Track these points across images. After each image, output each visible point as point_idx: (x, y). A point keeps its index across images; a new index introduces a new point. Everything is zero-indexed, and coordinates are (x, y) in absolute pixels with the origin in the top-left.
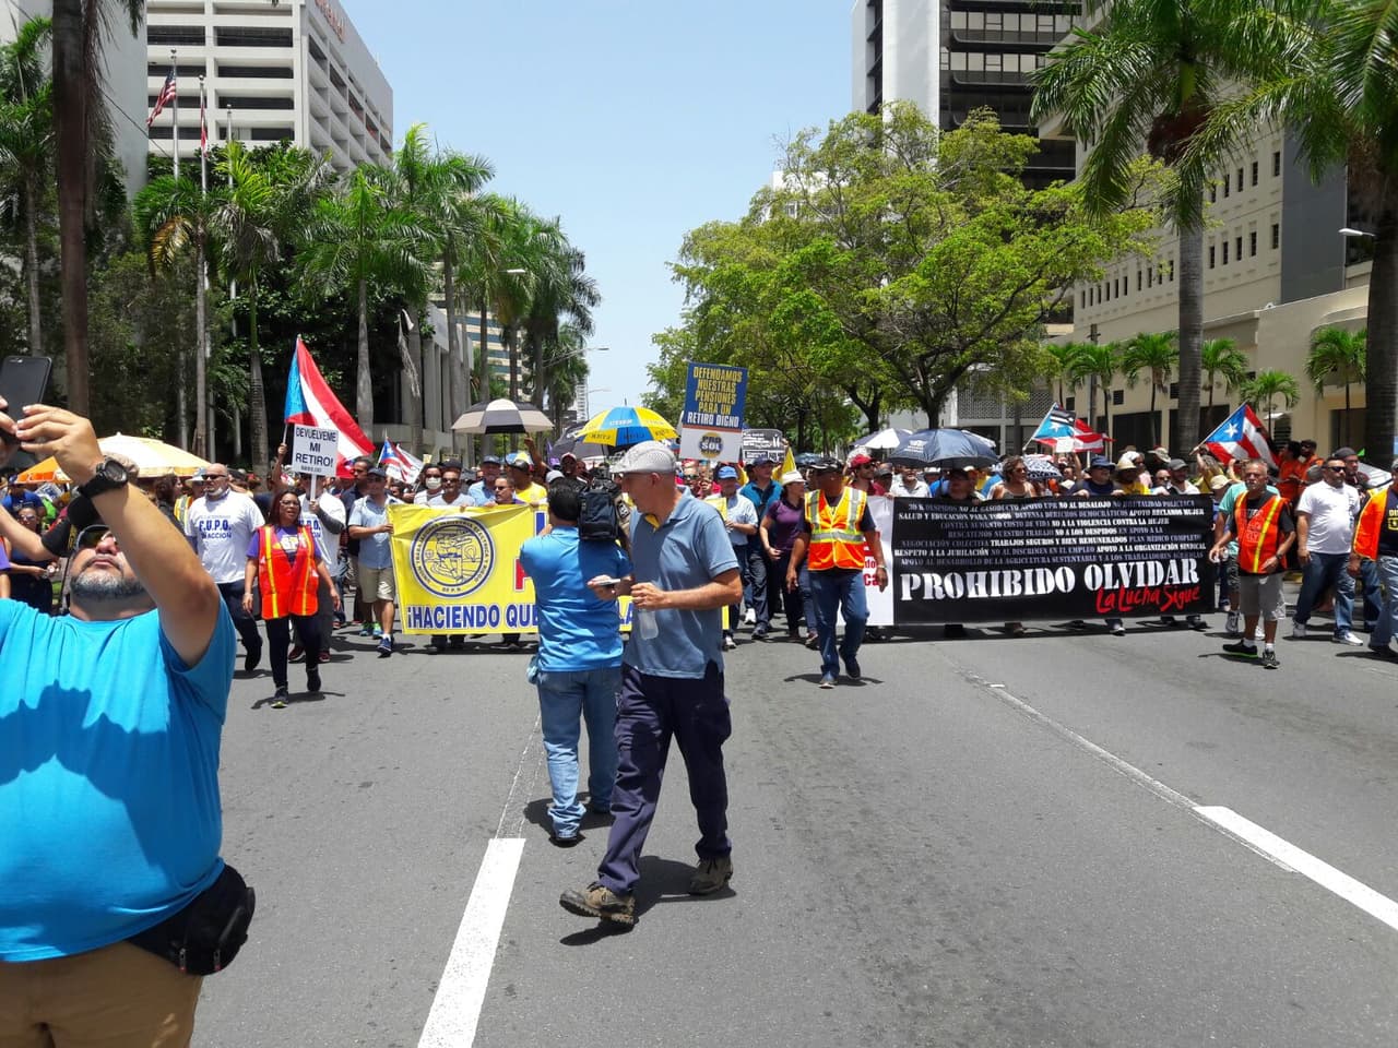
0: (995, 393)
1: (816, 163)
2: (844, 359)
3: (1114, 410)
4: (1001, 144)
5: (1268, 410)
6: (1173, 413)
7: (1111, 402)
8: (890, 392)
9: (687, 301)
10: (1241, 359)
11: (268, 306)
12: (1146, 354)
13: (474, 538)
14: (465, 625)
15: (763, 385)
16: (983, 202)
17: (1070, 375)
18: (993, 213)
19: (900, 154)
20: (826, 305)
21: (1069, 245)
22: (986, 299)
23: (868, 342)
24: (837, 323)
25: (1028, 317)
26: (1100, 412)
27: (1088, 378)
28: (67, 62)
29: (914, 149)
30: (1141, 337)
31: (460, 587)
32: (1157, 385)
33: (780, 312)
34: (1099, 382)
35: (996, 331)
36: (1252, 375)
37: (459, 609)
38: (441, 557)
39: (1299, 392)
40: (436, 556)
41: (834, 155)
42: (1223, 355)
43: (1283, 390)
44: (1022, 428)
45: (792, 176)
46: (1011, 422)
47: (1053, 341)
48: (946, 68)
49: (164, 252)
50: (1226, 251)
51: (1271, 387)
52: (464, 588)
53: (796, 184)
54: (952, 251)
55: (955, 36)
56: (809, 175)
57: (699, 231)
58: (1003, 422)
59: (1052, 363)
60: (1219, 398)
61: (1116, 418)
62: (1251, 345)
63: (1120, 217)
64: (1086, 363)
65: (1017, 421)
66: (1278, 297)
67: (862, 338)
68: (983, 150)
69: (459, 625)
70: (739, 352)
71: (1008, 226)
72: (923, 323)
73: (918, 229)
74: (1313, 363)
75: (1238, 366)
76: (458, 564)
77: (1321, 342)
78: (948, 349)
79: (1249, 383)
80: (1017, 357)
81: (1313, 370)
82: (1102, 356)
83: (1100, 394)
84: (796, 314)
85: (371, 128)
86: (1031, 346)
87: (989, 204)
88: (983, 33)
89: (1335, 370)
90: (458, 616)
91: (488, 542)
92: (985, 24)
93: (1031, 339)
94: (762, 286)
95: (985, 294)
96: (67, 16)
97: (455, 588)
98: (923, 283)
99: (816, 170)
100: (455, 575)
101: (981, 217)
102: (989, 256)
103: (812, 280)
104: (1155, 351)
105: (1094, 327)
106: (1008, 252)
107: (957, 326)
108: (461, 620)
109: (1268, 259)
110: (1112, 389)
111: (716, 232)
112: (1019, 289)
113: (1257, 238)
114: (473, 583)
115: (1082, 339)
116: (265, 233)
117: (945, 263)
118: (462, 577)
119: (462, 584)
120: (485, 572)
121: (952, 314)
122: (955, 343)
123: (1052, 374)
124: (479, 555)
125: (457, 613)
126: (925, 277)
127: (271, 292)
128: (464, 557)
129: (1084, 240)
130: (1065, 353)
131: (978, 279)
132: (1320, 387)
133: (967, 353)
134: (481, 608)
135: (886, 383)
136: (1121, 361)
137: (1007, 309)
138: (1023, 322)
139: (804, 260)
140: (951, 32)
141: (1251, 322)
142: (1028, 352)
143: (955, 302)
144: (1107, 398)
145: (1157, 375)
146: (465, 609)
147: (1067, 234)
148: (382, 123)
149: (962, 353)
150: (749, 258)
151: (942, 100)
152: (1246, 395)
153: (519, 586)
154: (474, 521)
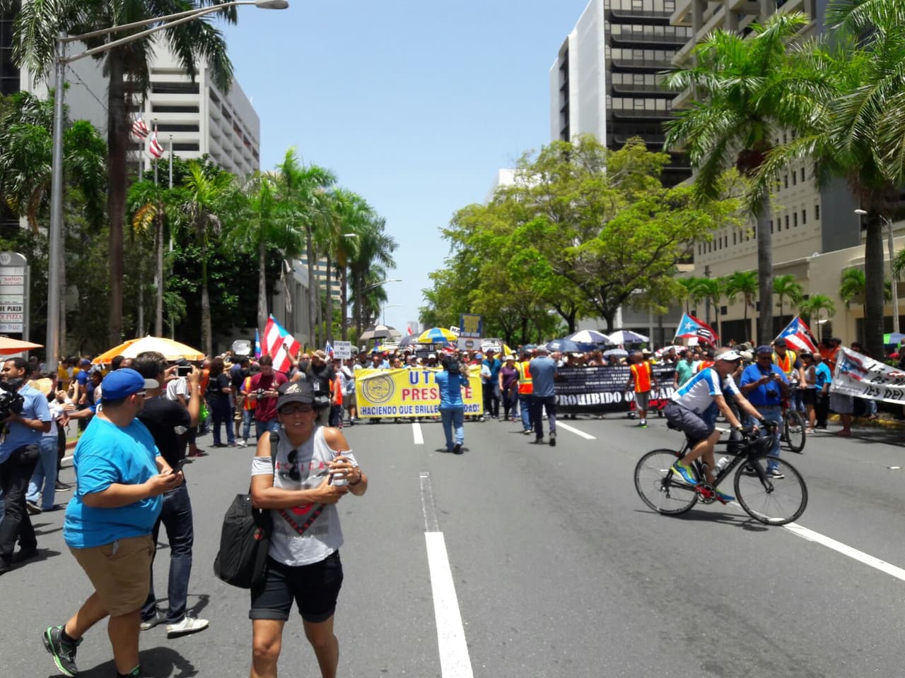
0: (647, 307)
1: (534, 170)
2: (553, 288)
3: (722, 318)
4: (647, 159)
5: (817, 319)
6: (758, 320)
7: (719, 314)
8: (582, 308)
9: (451, 251)
10: (799, 287)
11: (193, 256)
12: (741, 284)
15: (501, 303)
16: (637, 194)
17: (693, 297)
18: (644, 201)
19: (585, 164)
20: (542, 256)
21: (691, 221)
22: (640, 252)
23: (568, 277)
24: (549, 267)
25: (667, 263)
26: (713, 319)
27: (704, 298)
28: (117, 125)
29: (593, 162)
30: (737, 274)
32: (748, 303)
33: (515, 261)
34: (712, 301)
35: (648, 272)
36: (806, 297)
37: (381, 407)
39: (835, 307)
41: (544, 164)
42: (788, 285)
43: (826, 306)
44: (663, 329)
45: (519, 178)
46: (656, 325)
47: (682, 276)
48: (609, 107)
49: (141, 225)
50: (787, 221)
51: (818, 304)
53: (522, 183)
54: (620, 225)
55: (615, 88)
56: (529, 177)
57: (462, 211)
58: (651, 325)
59: (682, 290)
60: (787, 311)
61: (724, 323)
62: (805, 279)
63: (721, 204)
64: (704, 290)
65: (660, 325)
66: (821, 249)
67: (565, 275)
68: (636, 162)
70: (486, 283)
71: (653, 210)
72: (603, 266)
73: (598, 210)
74: (843, 290)
75: (797, 291)
76: (380, 391)
77: (847, 277)
78: (618, 282)
79: (804, 302)
80: (660, 286)
81: (843, 295)
82: (712, 285)
83: (712, 309)
84: (525, 262)
85: (247, 143)
86: (668, 279)
87: (641, 195)
88: (632, 86)
89: (857, 294)
91: (392, 383)
92: (633, 80)
93: (668, 275)
94: (503, 245)
95: (640, 248)
96: (117, 99)
97: (380, 400)
98: (603, 244)
99: (534, 174)
100: (379, 395)
101: (636, 204)
102: (642, 228)
103: (533, 241)
104: (746, 283)
105: (707, 268)
106: (654, 225)
107: (623, 268)
108: (382, 412)
109: (814, 227)
110: (719, 305)
111: (472, 211)
112: (661, 247)
113: (807, 212)
114: (386, 398)
115: (700, 275)
116: (213, 217)
117: (616, 231)
118: (382, 396)
120: (391, 394)
121: (620, 261)
122: (622, 280)
123: (681, 296)
124: (388, 388)
125: (380, 409)
126: (604, 240)
127: (195, 247)
128: (383, 388)
129: (699, 218)
130: (689, 283)
131: (636, 241)
132: (848, 305)
133: (629, 284)
134: (390, 407)
135: (580, 302)
136: (725, 288)
137: (654, 259)
138: (664, 266)
139: (529, 230)
140: (613, 86)
141: (804, 264)
142: (666, 283)
143: (622, 254)
144: (717, 311)
145: (747, 297)
146: (384, 407)
147: (689, 215)
148: (254, 139)
149: (626, 284)
150: (493, 227)
151: (608, 127)
152: (804, 309)
153: (404, 399)
154: (387, 375)
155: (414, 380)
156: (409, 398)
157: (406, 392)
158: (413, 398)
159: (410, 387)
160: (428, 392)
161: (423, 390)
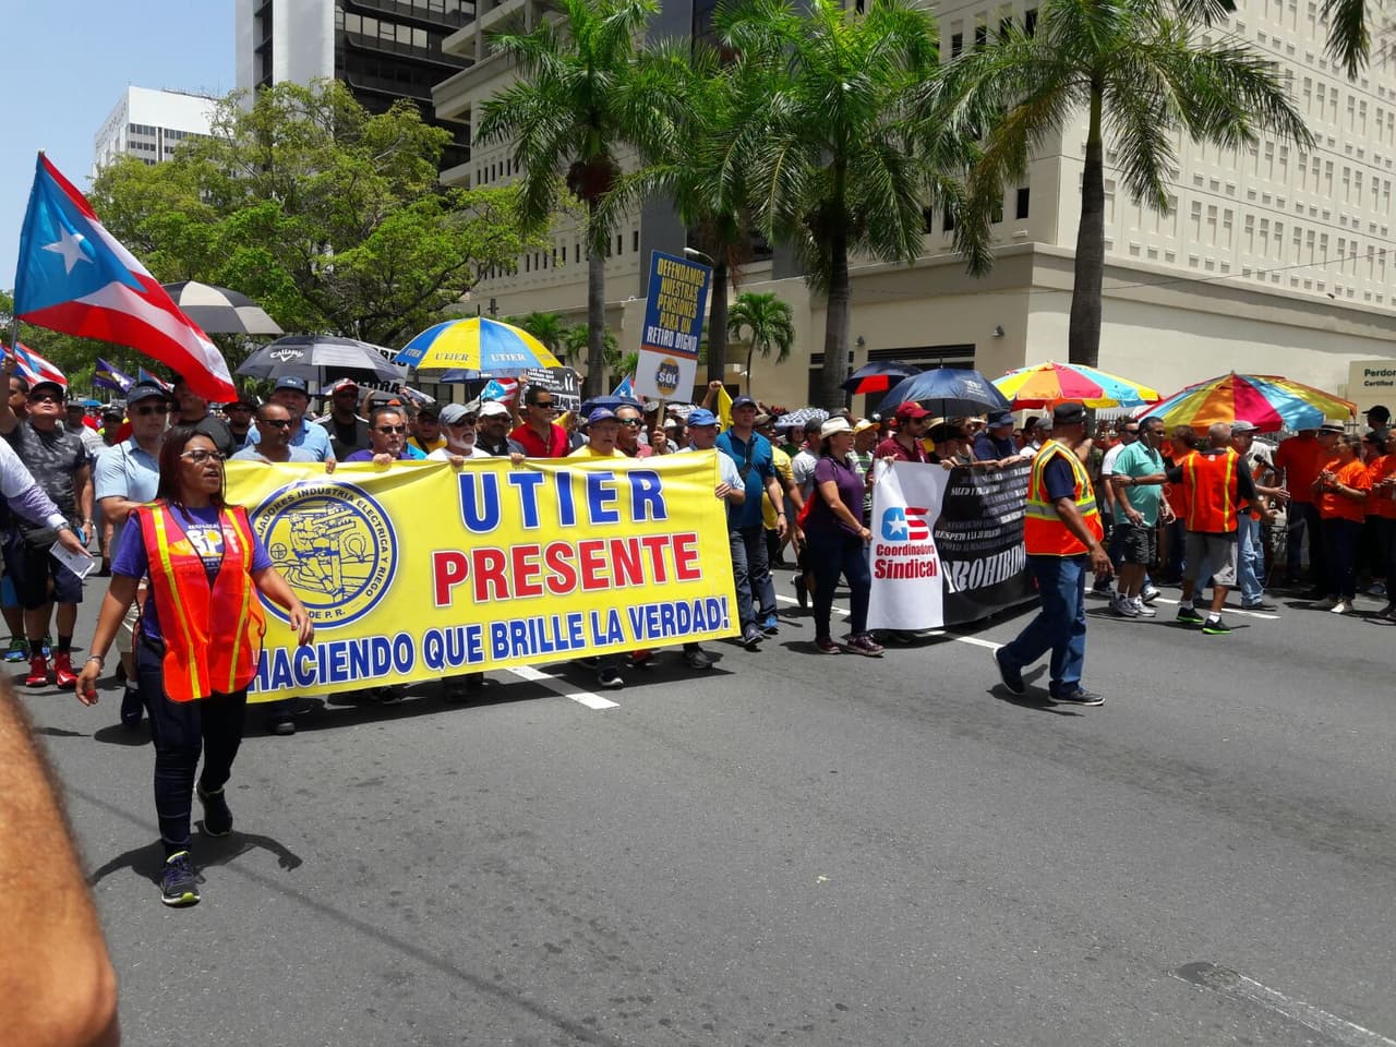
1: (248, 123)
4: (421, 132)
10: (613, 341)
12: (539, 330)
13: (358, 519)
14: (354, 676)
22: (417, 273)
25: (454, 293)
30: (534, 314)
31: (342, 608)
33: (235, 265)
36: (620, 354)
37: (342, 647)
38: (299, 555)
40: (291, 555)
41: (267, 120)
48: (341, 27)
52: (349, 609)
62: (620, 329)
66: (638, 292)
69: (343, 676)
75: (610, 346)
76: (334, 569)
78: (386, 314)
84: (250, 268)
90: (342, 661)
91: (384, 526)
97: (333, 610)
99: (247, 130)
100: (330, 587)
103: (257, 237)
104: (547, 328)
105: (493, 301)
107: (392, 294)
108: (346, 667)
109: (632, 259)
113: (623, 240)
114: (363, 600)
118: (342, 590)
119: (343, 602)
120: (384, 579)
122: (392, 311)
124: (370, 549)
125: (338, 655)
128: (344, 554)
134: (380, 642)
138: (450, 296)
141: (619, 310)
143: (392, 272)
146: (353, 645)
151: (338, 58)
152: (619, 370)
153: (443, 597)
154: (358, 490)
155: (481, 515)
156: (463, 591)
157: (452, 568)
158: (482, 594)
159: (468, 543)
160: (539, 560)
161: (520, 553)
